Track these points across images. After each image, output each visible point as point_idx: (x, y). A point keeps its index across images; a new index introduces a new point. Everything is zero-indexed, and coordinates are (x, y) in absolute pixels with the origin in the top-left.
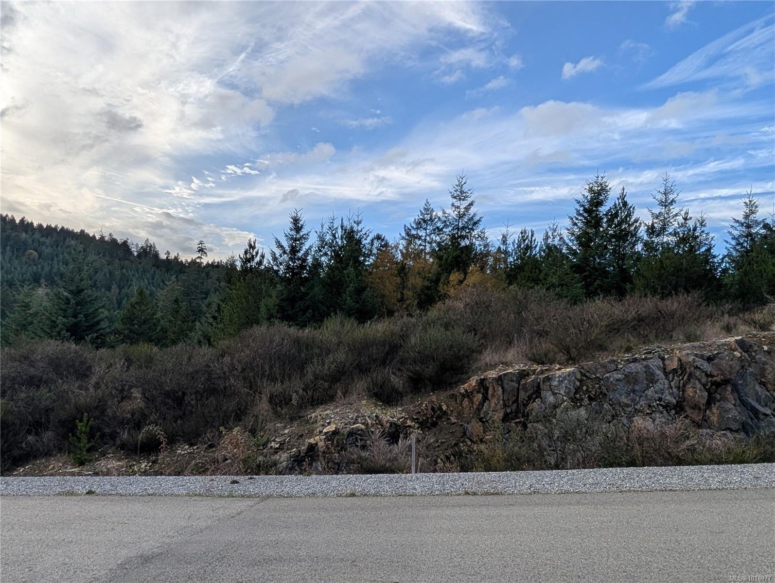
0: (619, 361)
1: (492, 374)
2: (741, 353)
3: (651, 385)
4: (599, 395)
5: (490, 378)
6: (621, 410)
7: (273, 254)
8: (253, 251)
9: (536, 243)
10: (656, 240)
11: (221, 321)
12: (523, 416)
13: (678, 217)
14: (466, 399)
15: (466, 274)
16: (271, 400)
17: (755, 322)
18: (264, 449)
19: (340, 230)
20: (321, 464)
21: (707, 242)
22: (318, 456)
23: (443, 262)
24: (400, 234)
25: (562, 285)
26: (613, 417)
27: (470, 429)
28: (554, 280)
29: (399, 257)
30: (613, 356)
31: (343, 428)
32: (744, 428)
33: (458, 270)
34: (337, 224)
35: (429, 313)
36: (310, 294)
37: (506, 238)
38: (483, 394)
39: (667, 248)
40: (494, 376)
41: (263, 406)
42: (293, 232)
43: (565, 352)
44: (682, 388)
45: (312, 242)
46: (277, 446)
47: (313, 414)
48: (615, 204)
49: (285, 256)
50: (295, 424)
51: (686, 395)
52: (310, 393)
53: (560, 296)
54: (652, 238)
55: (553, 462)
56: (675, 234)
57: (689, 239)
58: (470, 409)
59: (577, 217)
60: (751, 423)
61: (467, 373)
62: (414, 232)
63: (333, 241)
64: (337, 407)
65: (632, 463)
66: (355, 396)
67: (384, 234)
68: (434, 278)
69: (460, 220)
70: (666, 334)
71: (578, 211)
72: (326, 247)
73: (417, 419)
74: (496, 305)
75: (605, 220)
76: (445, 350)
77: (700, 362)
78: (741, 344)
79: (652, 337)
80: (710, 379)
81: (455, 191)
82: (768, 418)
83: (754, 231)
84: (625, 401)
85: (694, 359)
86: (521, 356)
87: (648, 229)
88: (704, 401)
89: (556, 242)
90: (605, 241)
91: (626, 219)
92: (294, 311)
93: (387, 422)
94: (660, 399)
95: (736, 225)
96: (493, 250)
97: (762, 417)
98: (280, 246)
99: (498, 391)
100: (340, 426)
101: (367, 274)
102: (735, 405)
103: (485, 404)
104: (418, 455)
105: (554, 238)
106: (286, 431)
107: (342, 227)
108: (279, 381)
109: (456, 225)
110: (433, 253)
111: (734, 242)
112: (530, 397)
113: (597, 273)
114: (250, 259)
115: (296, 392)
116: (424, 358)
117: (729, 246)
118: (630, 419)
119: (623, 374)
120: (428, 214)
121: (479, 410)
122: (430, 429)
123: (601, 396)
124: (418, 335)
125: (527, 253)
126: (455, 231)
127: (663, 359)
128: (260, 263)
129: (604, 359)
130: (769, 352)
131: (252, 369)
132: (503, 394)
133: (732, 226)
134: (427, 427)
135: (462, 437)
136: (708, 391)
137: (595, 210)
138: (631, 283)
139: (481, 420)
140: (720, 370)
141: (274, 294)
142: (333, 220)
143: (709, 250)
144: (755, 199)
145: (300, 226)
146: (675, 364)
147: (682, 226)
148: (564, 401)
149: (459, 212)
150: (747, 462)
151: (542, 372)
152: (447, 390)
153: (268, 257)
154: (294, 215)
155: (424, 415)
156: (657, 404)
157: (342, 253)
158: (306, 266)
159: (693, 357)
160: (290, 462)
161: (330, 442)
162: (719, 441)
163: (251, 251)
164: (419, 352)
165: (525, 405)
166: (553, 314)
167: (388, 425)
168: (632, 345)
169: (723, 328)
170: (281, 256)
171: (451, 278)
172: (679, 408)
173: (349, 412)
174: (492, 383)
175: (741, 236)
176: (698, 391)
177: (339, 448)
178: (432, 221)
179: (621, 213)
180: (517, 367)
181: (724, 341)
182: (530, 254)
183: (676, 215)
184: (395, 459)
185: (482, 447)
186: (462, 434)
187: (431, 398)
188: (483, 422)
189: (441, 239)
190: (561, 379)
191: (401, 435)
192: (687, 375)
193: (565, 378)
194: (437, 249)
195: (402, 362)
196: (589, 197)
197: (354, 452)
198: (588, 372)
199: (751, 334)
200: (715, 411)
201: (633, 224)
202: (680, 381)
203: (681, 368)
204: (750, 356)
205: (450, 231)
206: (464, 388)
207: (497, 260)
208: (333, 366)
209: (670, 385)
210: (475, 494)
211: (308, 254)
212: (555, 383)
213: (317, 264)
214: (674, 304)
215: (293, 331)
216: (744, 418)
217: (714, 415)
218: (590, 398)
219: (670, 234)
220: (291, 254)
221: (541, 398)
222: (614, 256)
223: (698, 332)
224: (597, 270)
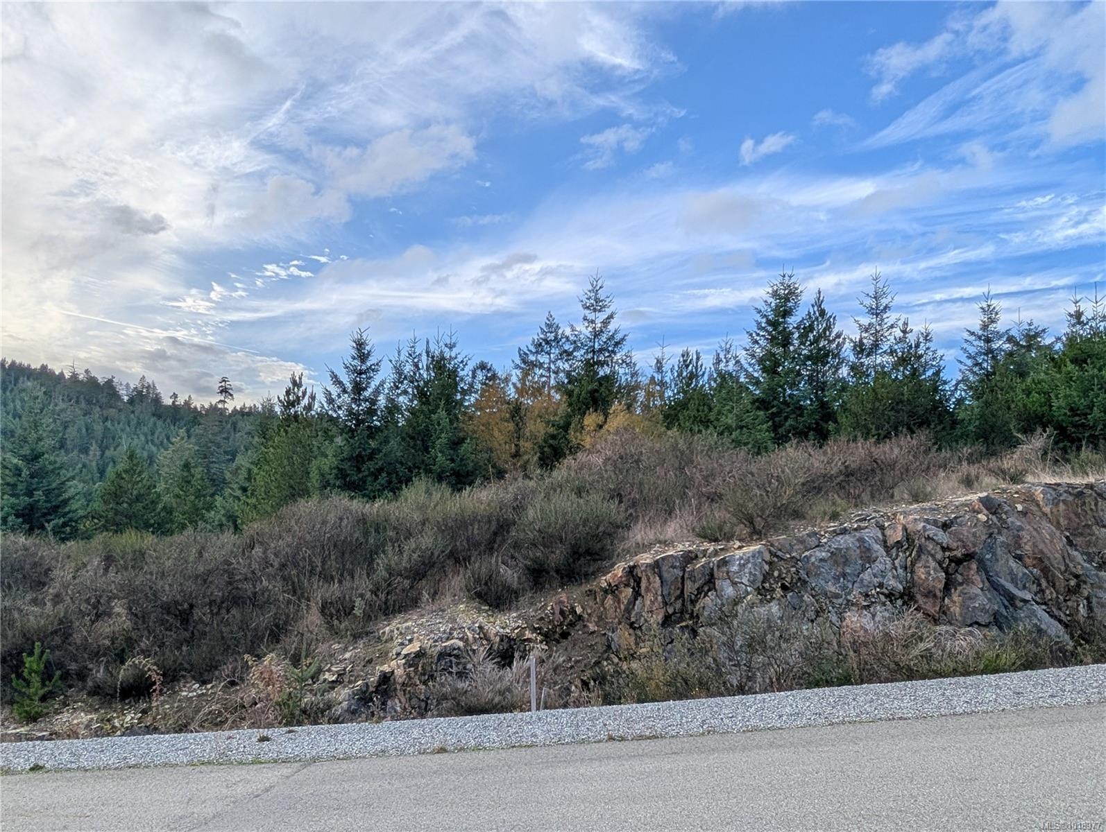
0: (822, 533)
1: (646, 559)
2: (987, 516)
3: (868, 565)
4: (796, 584)
5: (643, 564)
6: (828, 602)
7: (328, 394)
8: (298, 389)
9: (703, 370)
10: (866, 361)
11: (252, 494)
12: (692, 617)
13: (894, 330)
14: (609, 596)
15: (606, 415)
16: (323, 610)
17: (1003, 472)
18: (314, 683)
19: (424, 357)
20: (400, 702)
21: (934, 363)
22: (396, 689)
23: (575, 398)
24: (513, 361)
25: (741, 427)
26: (817, 613)
27: (616, 639)
28: (730, 420)
29: (511, 393)
30: (814, 526)
31: (431, 647)
32: (997, 621)
33: (596, 410)
34: (421, 348)
35: (555, 473)
36: (384, 451)
37: (661, 363)
38: (633, 588)
39: (882, 374)
40: (648, 561)
41: (313, 619)
42: (356, 361)
43: (746, 523)
44: (909, 568)
45: (385, 375)
46: (334, 678)
47: (388, 628)
48: (809, 313)
49: (346, 398)
50: (361, 643)
51: (916, 578)
52: (383, 597)
53: (738, 443)
54: (861, 358)
55: (735, 683)
56: (892, 352)
57: (908, 358)
58: (616, 611)
59: (758, 332)
60: (1006, 614)
61: (610, 558)
62: (532, 358)
63: (415, 374)
64: (423, 616)
65: (845, 680)
66: (449, 599)
67: (490, 362)
68: (562, 422)
69: (596, 340)
70: (883, 492)
71: (759, 324)
72: (405, 382)
73: (540, 628)
74: (649, 458)
75: (796, 335)
76: (577, 526)
77: (933, 531)
78: (987, 503)
79: (866, 497)
80: (947, 554)
81: (588, 299)
82: (1028, 605)
83: (995, 346)
84: (833, 589)
85: (924, 527)
86: (685, 531)
87: (855, 347)
88: (941, 586)
89: (731, 367)
90: (797, 365)
91: (825, 334)
92: (360, 475)
93: (496, 635)
94: (881, 585)
95: (972, 338)
96: (644, 380)
97: (1020, 604)
98: (337, 381)
99: (655, 582)
100: (428, 644)
101: (466, 418)
102: (982, 589)
103: (637, 602)
104: (541, 683)
105: (727, 362)
106: (347, 655)
107: (428, 353)
108: (336, 581)
109: (591, 347)
110: (560, 387)
111: (969, 362)
112: (699, 590)
113: (788, 410)
114: (294, 401)
115: (362, 596)
116: (547, 539)
117: (963, 368)
118: (840, 615)
119: (828, 551)
120: (551, 332)
121: (628, 610)
122: (558, 642)
123: (799, 584)
124: (538, 506)
125: (692, 383)
126: (590, 356)
127: (882, 528)
128: (309, 408)
129: (802, 530)
130: (1024, 513)
131: (296, 565)
132: (662, 586)
133: (967, 341)
134: (555, 640)
135: (606, 651)
136: (947, 573)
137: (782, 322)
138: (836, 422)
139: (631, 625)
140: (960, 540)
141: (330, 452)
142: (415, 343)
143: (937, 373)
144: (994, 303)
145: (366, 352)
146: (898, 535)
147: (900, 341)
148: (748, 594)
149: (594, 328)
150: (1005, 671)
151: (716, 553)
152: (581, 584)
153: (321, 398)
154: (356, 337)
155: (549, 622)
156: (878, 593)
157: (428, 390)
158: (376, 410)
159: (922, 524)
160: (353, 702)
161: (412, 669)
162: (964, 642)
163: (296, 389)
164: (540, 531)
165: (693, 602)
166: (728, 470)
167: (498, 639)
168: (839, 509)
169: (961, 481)
170: (339, 396)
171: (586, 422)
172: (907, 596)
173: (440, 623)
174: (645, 571)
175: (978, 353)
176: (932, 572)
177: (427, 677)
178: (558, 342)
179: (818, 325)
180: (680, 547)
181: (963, 499)
182: (696, 385)
183: (892, 326)
184: (509, 690)
185: (635, 665)
186: (605, 648)
187: (559, 596)
188: (634, 629)
189: (571, 366)
190: (742, 562)
191: (517, 655)
192: (915, 550)
193: (748, 561)
194: (566, 381)
195: (516, 546)
196: (773, 304)
197: (447, 683)
198: (780, 550)
199: (999, 488)
200: (955, 598)
201: (834, 340)
202: (907, 558)
203: (908, 539)
204: (1000, 519)
205: (582, 356)
206: (605, 580)
207: (650, 395)
208: (415, 556)
209: (894, 564)
210: (622, 739)
211: (379, 393)
212: (735, 568)
213: (393, 408)
214: (892, 450)
215: (357, 505)
216: (996, 608)
217: (955, 604)
218: (784, 587)
219: (885, 352)
220: (354, 394)
221: (716, 591)
222: (810, 384)
223: (929, 489)
224: (788, 405)
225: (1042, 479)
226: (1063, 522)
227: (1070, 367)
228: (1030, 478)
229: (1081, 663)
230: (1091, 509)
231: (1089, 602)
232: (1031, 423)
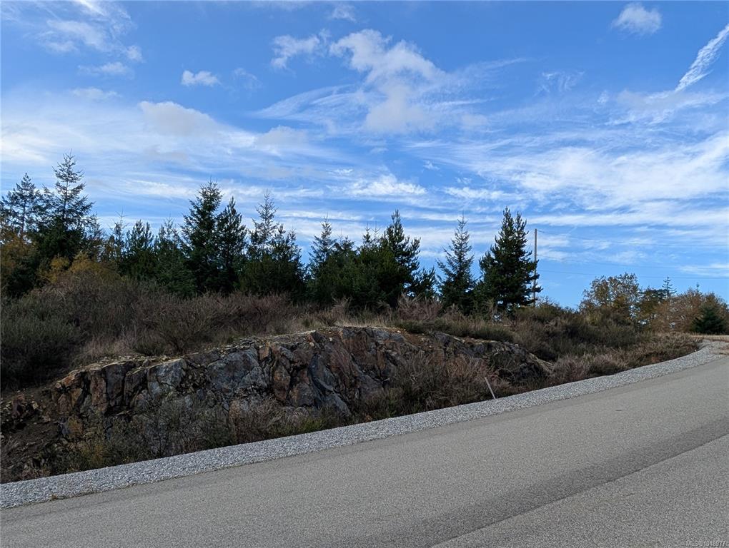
0: (222, 351)
1: (96, 367)
2: (314, 343)
3: (248, 371)
4: (203, 383)
5: (92, 371)
6: (222, 395)
9: (151, 237)
10: (258, 246)
12: (128, 408)
13: (275, 230)
14: (63, 395)
15: (71, 260)
17: (325, 319)
21: (296, 253)
23: (44, 244)
25: (176, 279)
26: (215, 402)
27: (66, 427)
28: (168, 274)
30: (217, 346)
32: (316, 403)
33: (63, 256)
35: (21, 301)
37: (119, 228)
38: (83, 388)
39: (266, 255)
40: (97, 369)
43: (173, 343)
44: (271, 373)
48: (226, 210)
51: (275, 379)
53: (171, 290)
54: (255, 244)
56: (273, 243)
57: (283, 248)
58: (68, 406)
59: (191, 217)
60: (320, 399)
61: (65, 366)
62: (7, 207)
68: (31, 262)
69: (67, 203)
70: (260, 327)
71: (192, 212)
74: (103, 295)
75: (216, 223)
76: (38, 342)
77: (285, 351)
78: (315, 336)
79: (250, 329)
80: (292, 365)
81: (61, 170)
82: (331, 394)
83: (328, 248)
84: (226, 387)
85: (281, 349)
86: (128, 348)
87: (252, 236)
88: (288, 384)
89: (171, 238)
90: (216, 242)
91: (235, 225)
94: (255, 384)
95: (317, 241)
96: (105, 238)
97: (327, 393)
99: (101, 384)
102: (309, 385)
103: (86, 399)
105: (169, 234)
109: (62, 207)
110: (31, 234)
111: (315, 255)
112: (136, 389)
113: (208, 271)
117: (312, 258)
118: (229, 403)
119: (225, 363)
120: (27, 190)
121: (78, 405)
122: (14, 432)
123: (205, 384)
125: (142, 245)
126: (60, 214)
127: (258, 349)
129: (209, 349)
130: (333, 343)
132: (107, 387)
133: (314, 242)
134: (12, 430)
135: (57, 436)
136: (291, 375)
137: (208, 213)
138: (237, 282)
139: (80, 416)
140: (300, 357)
143: (297, 259)
144: (330, 223)
146: (266, 354)
147: (279, 237)
148: (169, 390)
149: (66, 193)
150: (316, 430)
151: (149, 363)
152: (39, 386)
156: (252, 389)
159: (280, 347)
162: (297, 415)
165: (130, 398)
166: (162, 307)
168: (233, 337)
169: (303, 324)
171: (53, 263)
172: (269, 390)
174: (94, 376)
175: (320, 251)
176: (283, 376)
178: (33, 199)
179: (231, 219)
180: (123, 359)
181: (303, 333)
182: (146, 247)
185: (80, 445)
186: (56, 434)
187: (17, 396)
188: (82, 418)
189: (43, 219)
190: (167, 369)
192: (275, 362)
193: (171, 369)
194: (38, 230)
196: (203, 201)
198: (194, 362)
199: (322, 328)
200: (295, 391)
201: (240, 230)
202: (270, 367)
203: (271, 356)
204: (321, 345)
205: (53, 212)
206: (60, 383)
207: (109, 249)
209: (263, 371)
210: (64, 497)
212: (162, 374)
214: (267, 302)
216: (316, 396)
217: (294, 394)
218: (195, 386)
219: (269, 242)
221: (147, 389)
222: (224, 257)
223: (286, 326)
224: (206, 266)
225: (344, 324)
226: (351, 348)
227: (363, 265)
228: (338, 324)
229: (354, 423)
230: (364, 342)
231: (360, 392)
232: (343, 292)
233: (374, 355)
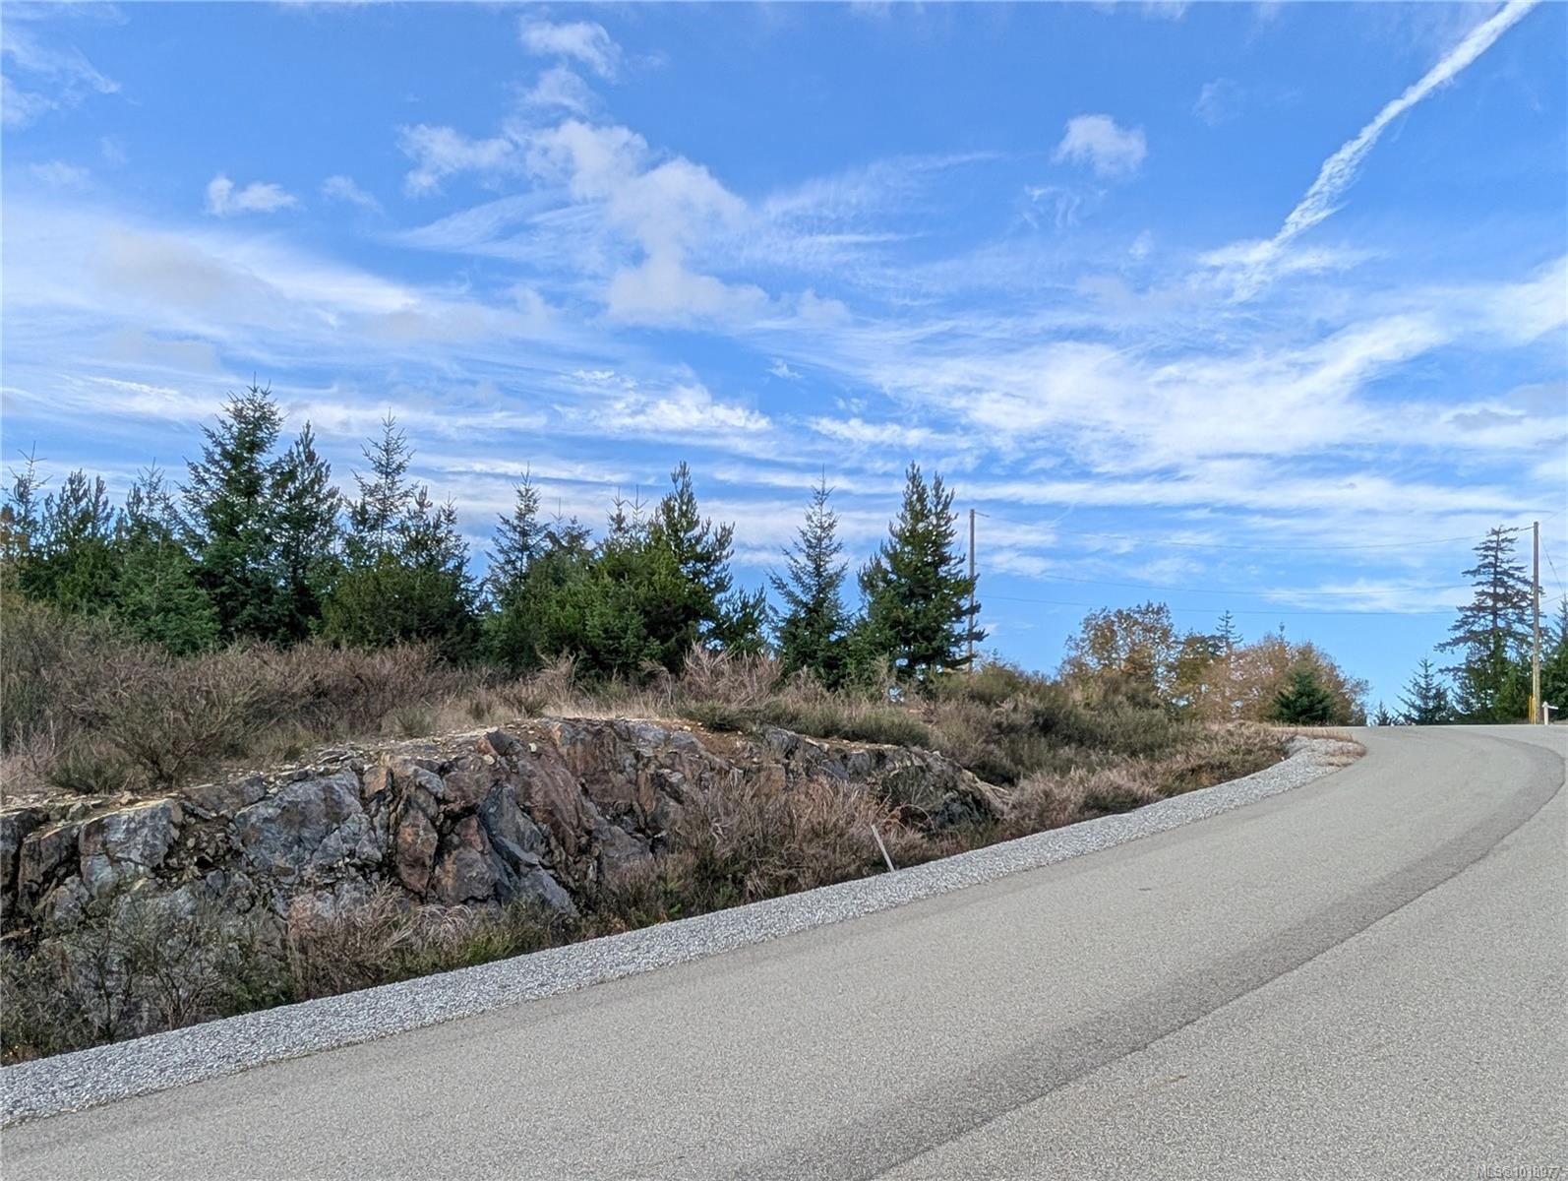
0: (272, 779)
2: (495, 758)
3: (335, 826)
4: (224, 857)
6: (272, 883)
9: (108, 510)
10: (370, 536)
12: (28, 922)
13: (409, 499)
17: (520, 702)
21: (457, 552)
26: (254, 900)
28: (148, 598)
30: (259, 768)
32: (498, 894)
37: (26, 487)
39: (387, 556)
43: (149, 763)
44: (393, 829)
48: (291, 452)
51: (400, 841)
54: (362, 531)
55: (97, 1028)
56: (403, 529)
57: (426, 541)
59: (208, 466)
60: (507, 883)
65: (283, 998)
70: (366, 722)
75: (268, 482)
77: (425, 777)
78: (500, 744)
79: (342, 726)
80: (442, 807)
82: (534, 872)
83: (531, 542)
84: (281, 862)
85: (416, 771)
86: (32, 776)
87: (355, 513)
88: (432, 851)
89: (157, 514)
90: (267, 526)
91: (313, 488)
94: (352, 854)
95: (506, 528)
97: (524, 869)
102: (482, 853)
105: (151, 504)
111: (501, 558)
112: (48, 876)
113: (248, 591)
117: (494, 564)
118: (288, 898)
119: (278, 806)
123: (228, 858)
125: (85, 528)
127: (360, 772)
129: (239, 775)
130: (538, 755)
133: (499, 530)
136: (439, 832)
137: (247, 459)
138: (319, 616)
140: (460, 789)
143: (459, 567)
144: (534, 487)
146: (378, 782)
147: (418, 515)
148: (137, 876)
150: (495, 958)
151: (85, 812)
156: (346, 865)
159: (414, 767)
162: (451, 924)
165: (34, 897)
166: (122, 675)
168: (299, 744)
169: (469, 712)
172: (387, 867)
175: (513, 548)
176: (421, 833)
179: (303, 474)
180: (18, 803)
181: (469, 735)
182: (94, 534)
183: (406, 494)
190: (133, 825)
192: (402, 802)
193: (143, 824)
196: (235, 429)
198: (201, 806)
199: (513, 722)
200: (449, 867)
201: (325, 499)
202: (390, 814)
203: (393, 788)
204: (509, 761)
209: (372, 822)
212: (119, 836)
214: (383, 664)
216: (497, 876)
217: (447, 875)
218: (202, 864)
219: (394, 528)
221: (80, 875)
222: (287, 558)
223: (428, 719)
224: (246, 582)
225: (565, 712)
226: (580, 767)
227: (608, 580)
228: (550, 711)
229: (585, 938)
230: (609, 752)
231: (600, 863)
232: (565, 640)
233: (630, 782)
